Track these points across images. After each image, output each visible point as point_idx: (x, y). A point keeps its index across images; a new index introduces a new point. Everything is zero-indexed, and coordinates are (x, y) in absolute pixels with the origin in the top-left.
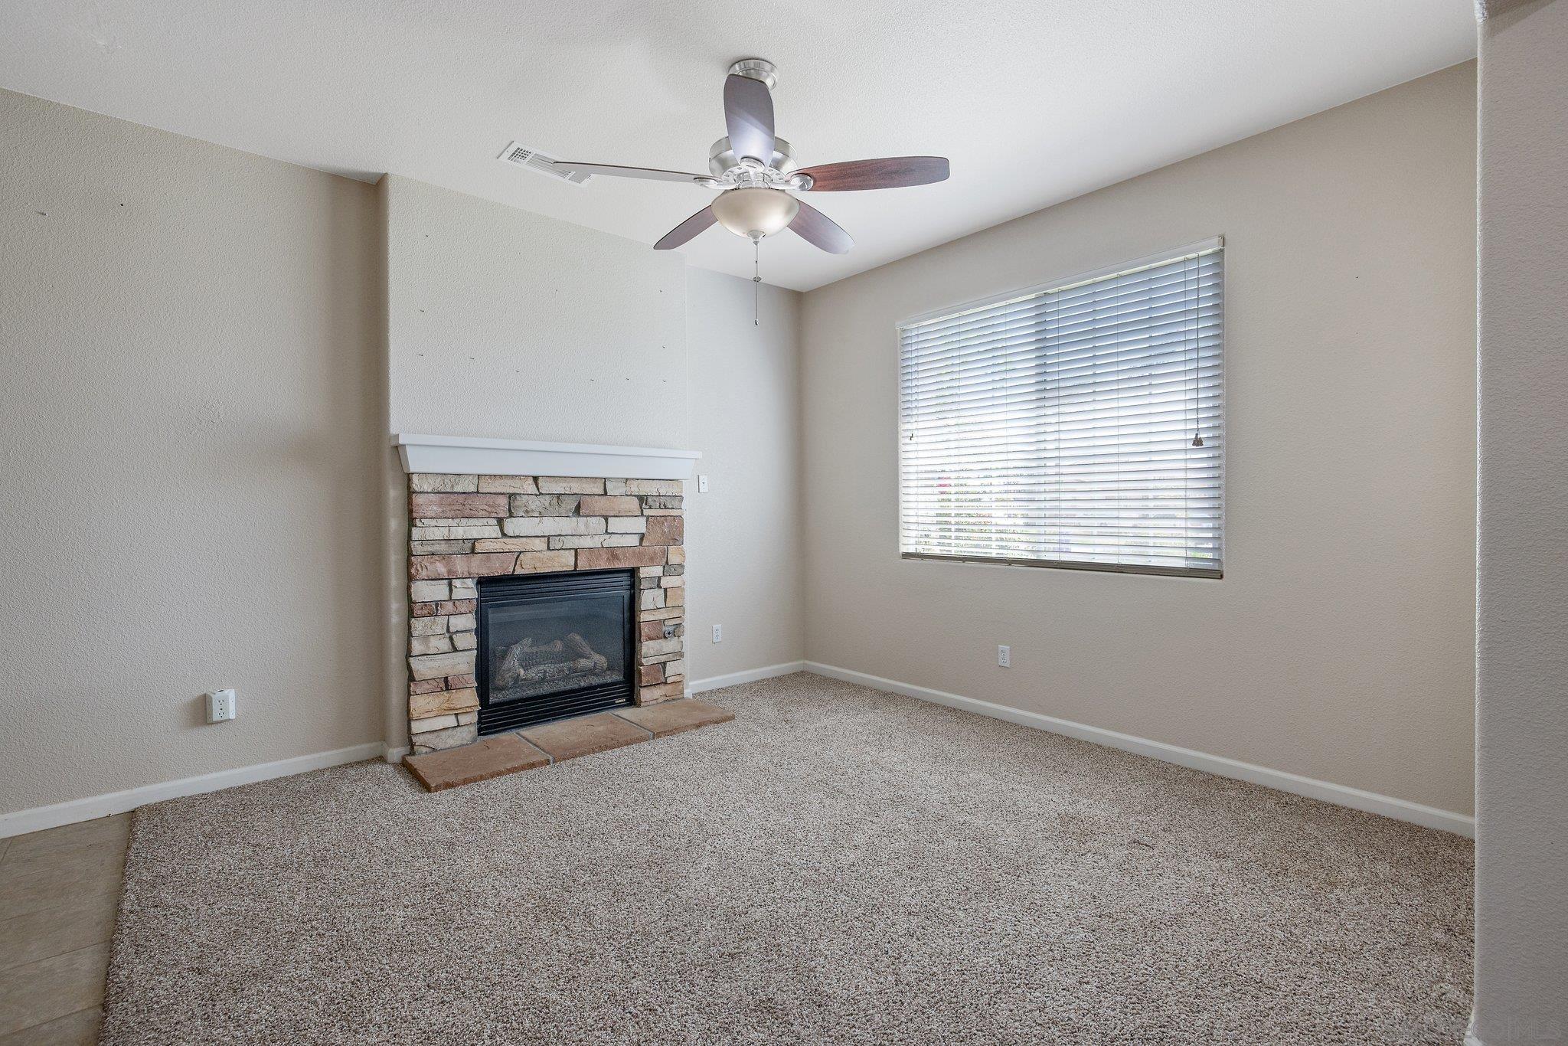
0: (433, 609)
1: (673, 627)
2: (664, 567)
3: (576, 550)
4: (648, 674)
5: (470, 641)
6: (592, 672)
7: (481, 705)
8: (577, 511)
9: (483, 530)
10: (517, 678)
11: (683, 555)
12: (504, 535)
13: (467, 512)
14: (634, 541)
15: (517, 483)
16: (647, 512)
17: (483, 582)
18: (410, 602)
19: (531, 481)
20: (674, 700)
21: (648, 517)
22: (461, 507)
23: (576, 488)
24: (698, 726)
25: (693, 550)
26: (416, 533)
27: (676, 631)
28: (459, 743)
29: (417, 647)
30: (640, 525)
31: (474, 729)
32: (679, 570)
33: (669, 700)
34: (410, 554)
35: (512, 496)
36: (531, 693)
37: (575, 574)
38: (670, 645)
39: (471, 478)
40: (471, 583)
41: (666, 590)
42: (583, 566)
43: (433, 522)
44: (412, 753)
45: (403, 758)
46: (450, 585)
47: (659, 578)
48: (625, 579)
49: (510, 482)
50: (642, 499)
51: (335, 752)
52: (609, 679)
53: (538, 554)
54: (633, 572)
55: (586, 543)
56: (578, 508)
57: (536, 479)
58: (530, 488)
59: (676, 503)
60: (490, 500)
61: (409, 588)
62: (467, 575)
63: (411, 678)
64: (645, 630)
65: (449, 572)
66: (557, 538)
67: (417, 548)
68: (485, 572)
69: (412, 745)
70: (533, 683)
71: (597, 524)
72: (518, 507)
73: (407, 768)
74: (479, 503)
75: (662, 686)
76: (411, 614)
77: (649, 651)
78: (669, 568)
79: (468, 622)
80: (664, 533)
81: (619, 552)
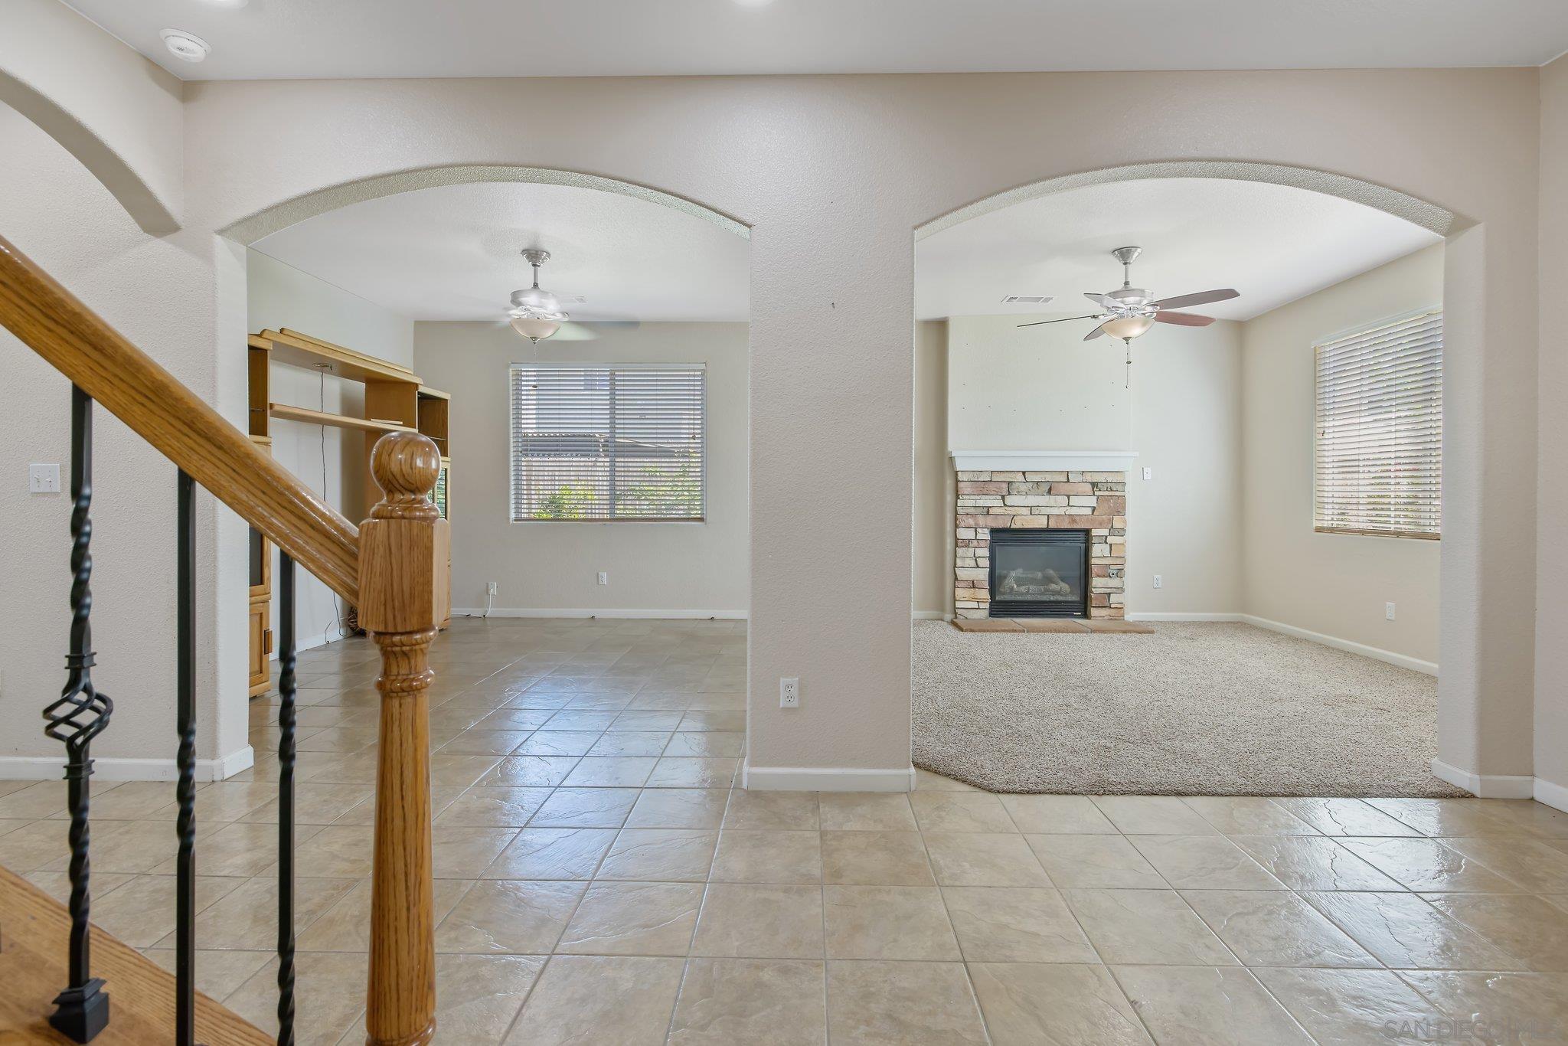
0: (967, 543)
1: (1117, 571)
2: (1110, 530)
3: (1048, 516)
4: (1096, 599)
5: (985, 563)
6: (1059, 593)
7: (991, 598)
8: (1049, 492)
9: (994, 502)
10: (1012, 589)
11: (1125, 522)
12: (1005, 505)
13: (985, 492)
14: (1089, 511)
15: (1013, 475)
16: (1096, 493)
17: (994, 531)
18: (956, 539)
19: (1021, 474)
20: (1117, 619)
21: (1098, 497)
22: (982, 489)
23: (1049, 478)
24: (1125, 632)
25: (1134, 520)
26: (960, 503)
27: (1119, 573)
28: (979, 617)
29: (959, 563)
30: (1092, 501)
31: (987, 612)
32: (1122, 532)
33: (1112, 619)
34: (957, 514)
35: (1009, 483)
36: (1019, 598)
37: (1048, 530)
38: (1114, 582)
39: (988, 473)
40: (987, 531)
41: (1111, 545)
42: (1052, 525)
43: (968, 497)
44: (956, 618)
45: (952, 620)
46: (976, 531)
47: (1106, 537)
48: (1082, 536)
49: (1009, 475)
50: (1094, 485)
51: (920, 612)
52: (1069, 598)
53: (1025, 517)
54: (1087, 532)
55: (1055, 511)
56: (1050, 490)
57: (1024, 473)
58: (1020, 478)
59: (1119, 487)
60: (997, 485)
61: (956, 531)
62: (985, 527)
63: (956, 579)
64: (1095, 570)
65: (976, 524)
66: (1037, 508)
67: (959, 511)
68: (995, 526)
69: (956, 613)
70: (1022, 594)
71: (1063, 500)
72: (1014, 489)
73: (954, 624)
74: (992, 487)
75: (1107, 609)
76: (956, 545)
77: (1098, 584)
78: (1113, 531)
79: (985, 552)
80: (1109, 507)
81: (1077, 518)
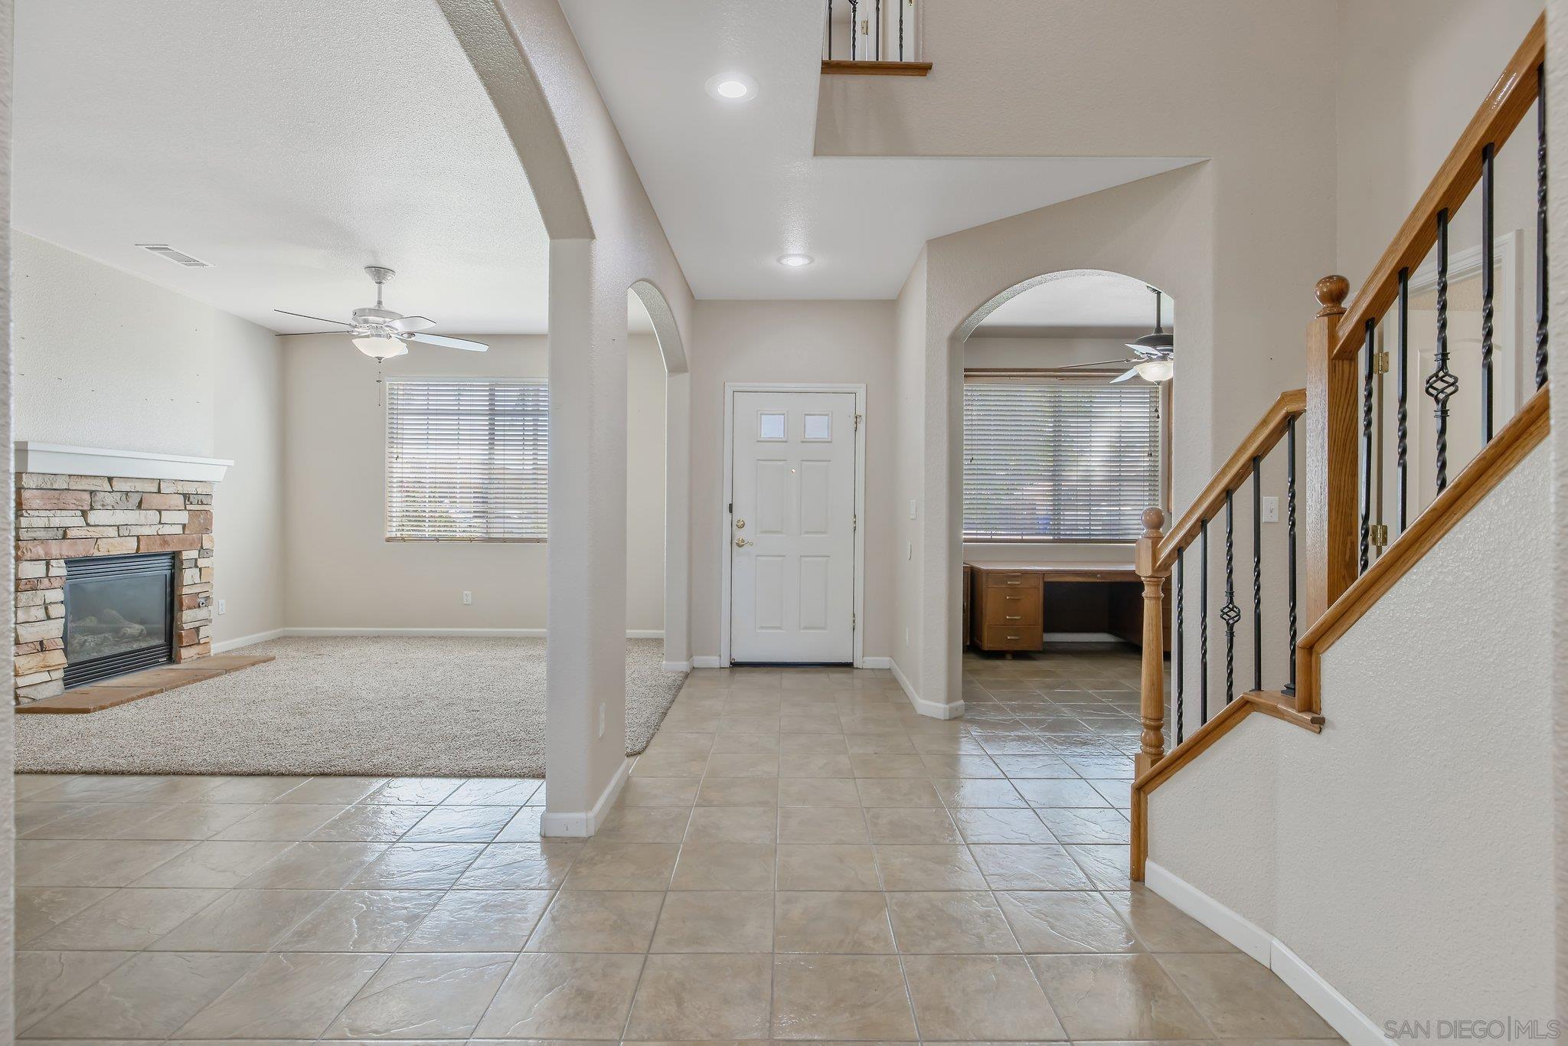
0: (34, 585)
1: (205, 599)
2: (200, 551)
3: (138, 537)
4: (187, 636)
5: (60, 611)
6: (139, 637)
7: (66, 662)
8: (139, 506)
9: (72, 520)
11: (211, 541)
12: (86, 524)
13: (61, 505)
14: (178, 530)
15: (98, 482)
16: (189, 507)
17: (71, 563)
18: (18, 580)
19: (107, 480)
20: (204, 657)
21: (190, 512)
22: (57, 501)
23: (139, 486)
24: (253, 664)
26: (24, 523)
27: (207, 602)
28: (50, 696)
29: (21, 616)
30: (183, 517)
31: (61, 684)
32: (210, 553)
33: (201, 657)
34: (19, 540)
35: (93, 493)
37: (135, 557)
38: (201, 613)
39: (64, 477)
40: (64, 563)
41: (201, 569)
42: (143, 550)
43: (36, 513)
46: (47, 565)
47: (196, 560)
48: (170, 561)
49: (93, 481)
50: (186, 497)
52: (151, 643)
53: (111, 540)
54: (175, 556)
55: (146, 531)
56: (140, 503)
57: (110, 479)
58: (105, 486)
59: (208, 500)
60: (76, 494)
61: (17, 567)
62: (63, 557)
63: (17, 642)
64: (186, 601)
65: (46, 554)
66: (125, 527)
67: (23, 535)
68: (69, 555)
69: (19, 696)
71: (153, 516)
72: (97, 501)
74: (70, 498)
75: (196, 646)
76: (18, 590)
77: (188, 618)
78: (203, 552)
79: (60, 595)
80: (200, 524)
81: (168, 538)
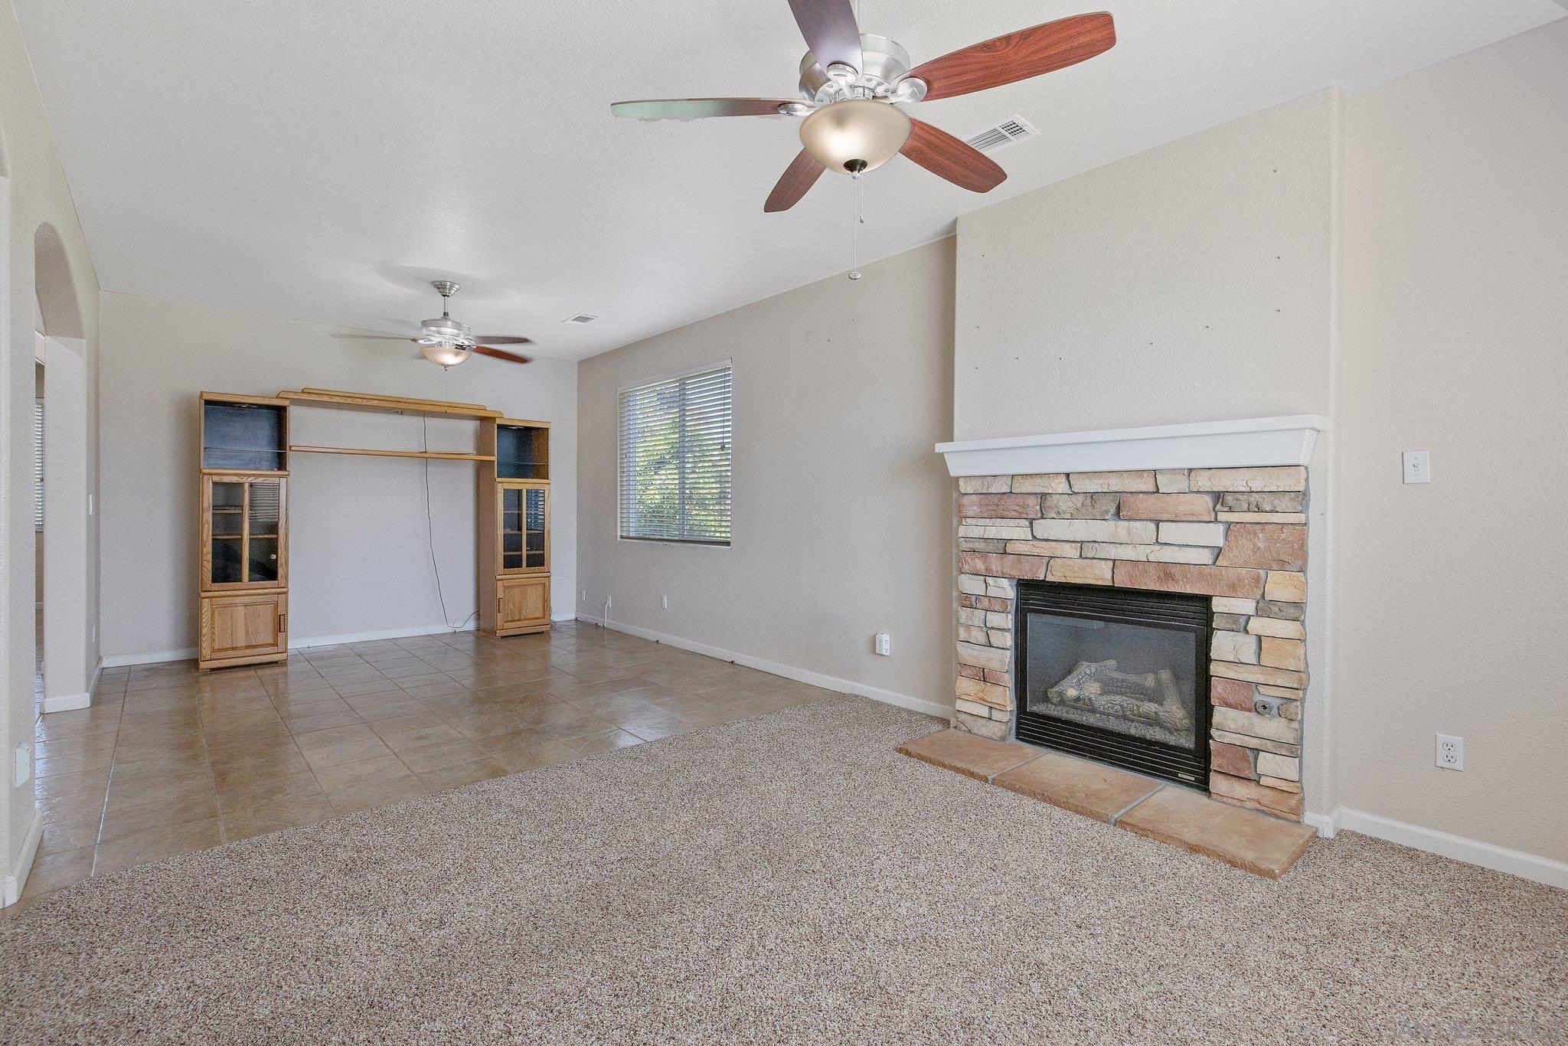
0: (969, 601)
1: (1279, 702)
2: (1258, 602)
3: (1114, 561)
5: (1007, 640)
7: (1019, 707)
8: (1118, 513)
9: (1013, 530)
11: (1305, 588)
12: (1034, 537)
13: (1000, 513)
14: (1201, 557)
15: (1044, 481)
16: (1222, 517)
17: (1026, 586)
18: (959, 593)
19: (1064, 479)
20: (1280, 817)
21: (1229, 525)
22: (994, 508)
23: (1116, 485)
26: (962, 531)
27: (1288, 709)
28: (990, 735)
29: (962, 633)
30: (1215, 535)
31: (1011, 730)
32: (1290, 611)
33: (1267, 812)
35: (1042, 496)
37: (1114, 591)
38: (1269, 728)
39: (1005, 478)
40: (1005, 583)
41: (1259, 638)
42: (1122, 582)
43: (976, 522)
44: (956, 726)
46: (987, 582)
47: (1249, 617)
48: (1190, 610)
49: (1038, 481)
50: (1218, 497)
53: (1071, 562)
54: (1202, 602)
55: (1127, 553)
56: (1118, 509)
57: (1068, 476)
58: (1061, 486)
60: (1022, 500)
61: (957, 579)
62: (1000, 575)
64: (1218, 690)
65: (987, 569)
66: (1090, 545)
68: (1020, 574)
69: (956, 719)
71: (1143, 530)
72: (1049, 507)
74: (1011, 503)
75: (1250, 784)
76: (959, 603)
78: (1267, 606)
79: (1008, 621)
80: (1257, 549)
81: (1177, 570)
